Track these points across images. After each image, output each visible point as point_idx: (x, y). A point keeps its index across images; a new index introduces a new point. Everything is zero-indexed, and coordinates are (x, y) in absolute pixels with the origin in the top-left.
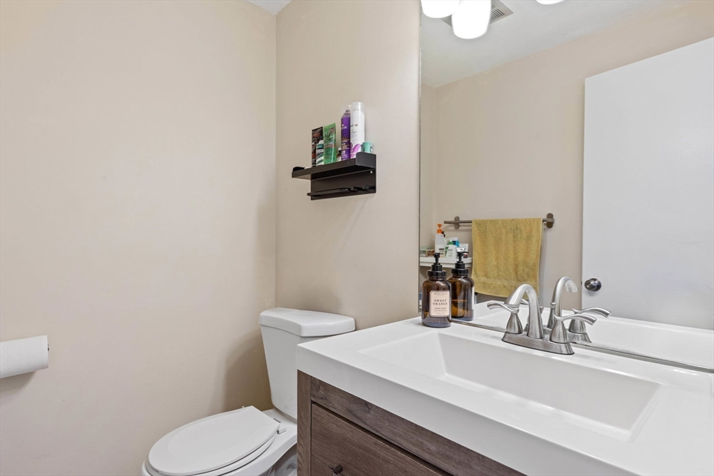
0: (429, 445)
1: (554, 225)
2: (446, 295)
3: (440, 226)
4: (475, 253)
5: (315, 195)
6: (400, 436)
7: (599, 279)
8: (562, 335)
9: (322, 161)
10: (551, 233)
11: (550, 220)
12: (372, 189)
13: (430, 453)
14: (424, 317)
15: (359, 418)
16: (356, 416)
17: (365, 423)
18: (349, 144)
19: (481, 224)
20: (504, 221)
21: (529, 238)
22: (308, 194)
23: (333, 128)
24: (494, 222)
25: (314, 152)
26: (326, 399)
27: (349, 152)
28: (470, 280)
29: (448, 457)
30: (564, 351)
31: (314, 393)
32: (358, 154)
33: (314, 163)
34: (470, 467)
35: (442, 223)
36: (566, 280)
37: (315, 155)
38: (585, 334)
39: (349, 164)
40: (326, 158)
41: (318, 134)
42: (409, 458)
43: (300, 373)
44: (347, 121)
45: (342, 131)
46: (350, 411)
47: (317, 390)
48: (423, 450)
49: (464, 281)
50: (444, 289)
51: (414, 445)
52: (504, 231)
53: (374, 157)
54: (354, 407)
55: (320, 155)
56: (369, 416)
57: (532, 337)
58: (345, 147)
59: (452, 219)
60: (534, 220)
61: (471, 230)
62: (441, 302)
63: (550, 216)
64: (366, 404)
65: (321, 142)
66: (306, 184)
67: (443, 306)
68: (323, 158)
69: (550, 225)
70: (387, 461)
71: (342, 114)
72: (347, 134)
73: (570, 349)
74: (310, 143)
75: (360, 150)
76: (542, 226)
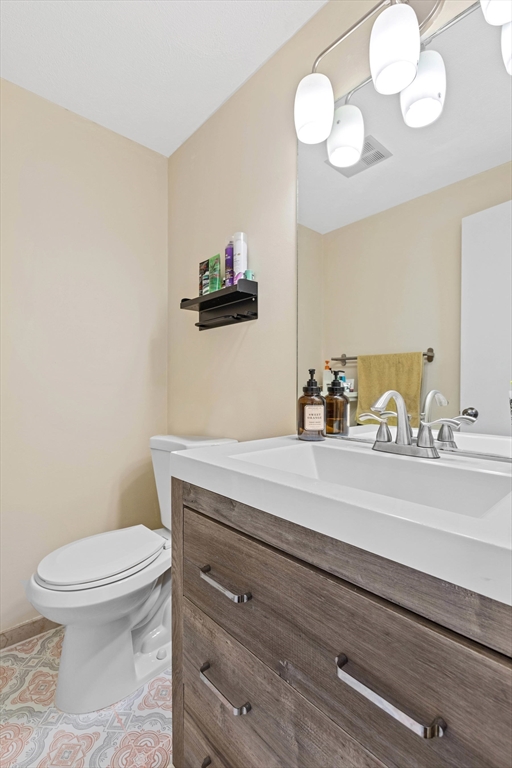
0: (287, 535)
1: (434, 359)
2: (321, 410)
3: (327, 362)
4: (360, 387)
5: (202, 326)
6: (262, 530)
7: (476, 409)
8: (428, 439)
9: (207, 290)
10: (431, 366)
11: (430, 354)
12: (255, 315)
13: (287, 544)
14: (299, 433)
15: (225, 517)
16: (222, 515)
17: (229, 520)
18: (232, 273)
19: (365, 359)
20: (386, 356)
21: (410, 371)
22: (196, 325)
23: (218, 259)
24: (378, 357)
25: (201, 283)
26: (196, 502)
27: (232, 280)
28: (345, 397)
29: (305, 546)
30: (431, 455)
31: (186, 497)
32: (240, 280)
33: (201, 294)
34: (325, 553)
35: (329, 360)
36: (436, 393)
37: (201, 286)
38: (452, 442)
39: (232, 291)
40: (211, 288)
41: (205, 267)
42: (269, 551)
43: (173, 478)
44: (230, 251)
45: (226, 261)
46: (217, 511)
47: (189, 494)
48: (282, 541)
49: (340, 398)
50: (319, 404)
51: (273, 537)
52: (387, 365)
53: (255, 284)
54: (221, 507)
55: (206, 285)
56: (234, 513)
57: (400, 444)
58: (229, 276)
59: (340, 356)
60: (415, 354)
61: (356, 367)
62: (316, 416)
63: (431, 350)
64: (231, 502)
65: (207, 273)
66: (194, 315)
67: (317, 420)
68: (208, 288)
69: (430, 359)
70: (250, 556)
71: (225, 245)
72: (230, 263)
73: (436, 453)
74: (198, 275)
75: (242, 277)
76: (423, 360)
